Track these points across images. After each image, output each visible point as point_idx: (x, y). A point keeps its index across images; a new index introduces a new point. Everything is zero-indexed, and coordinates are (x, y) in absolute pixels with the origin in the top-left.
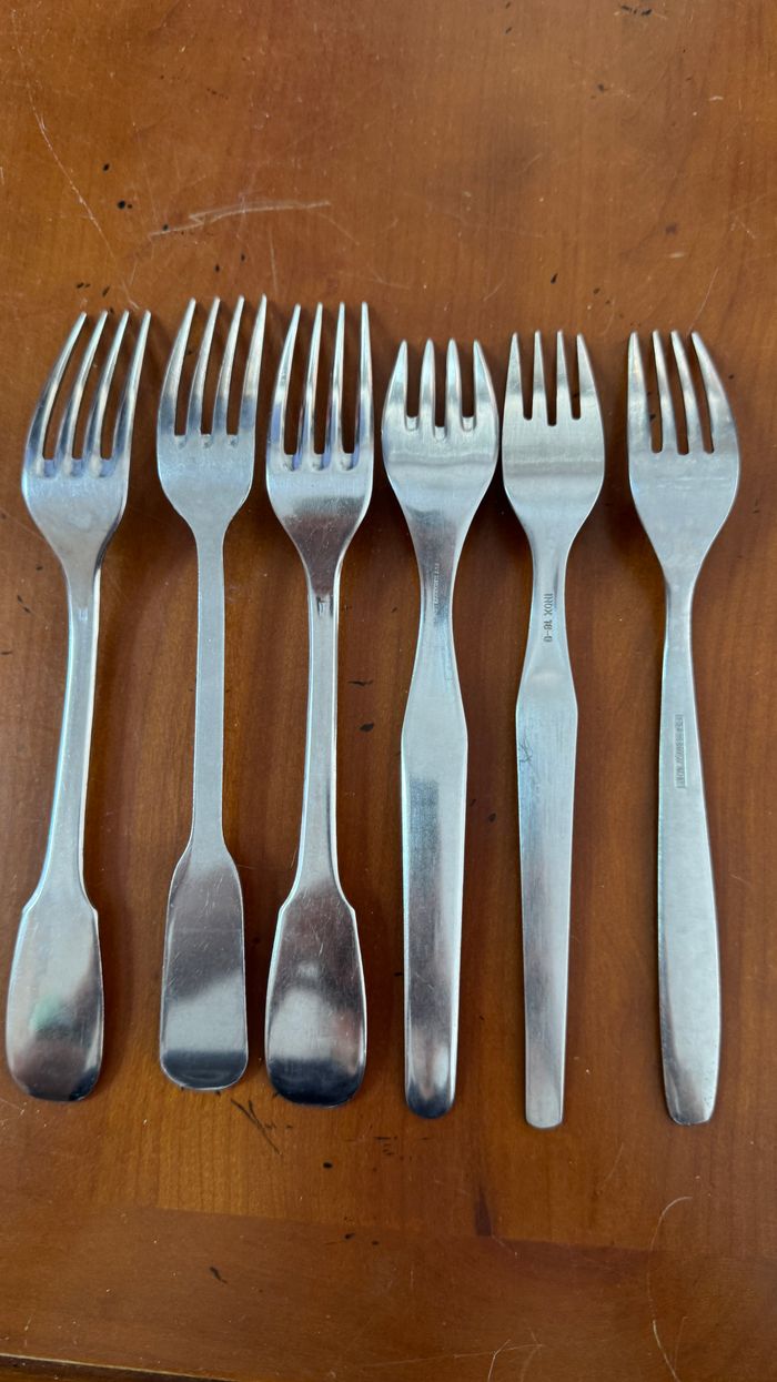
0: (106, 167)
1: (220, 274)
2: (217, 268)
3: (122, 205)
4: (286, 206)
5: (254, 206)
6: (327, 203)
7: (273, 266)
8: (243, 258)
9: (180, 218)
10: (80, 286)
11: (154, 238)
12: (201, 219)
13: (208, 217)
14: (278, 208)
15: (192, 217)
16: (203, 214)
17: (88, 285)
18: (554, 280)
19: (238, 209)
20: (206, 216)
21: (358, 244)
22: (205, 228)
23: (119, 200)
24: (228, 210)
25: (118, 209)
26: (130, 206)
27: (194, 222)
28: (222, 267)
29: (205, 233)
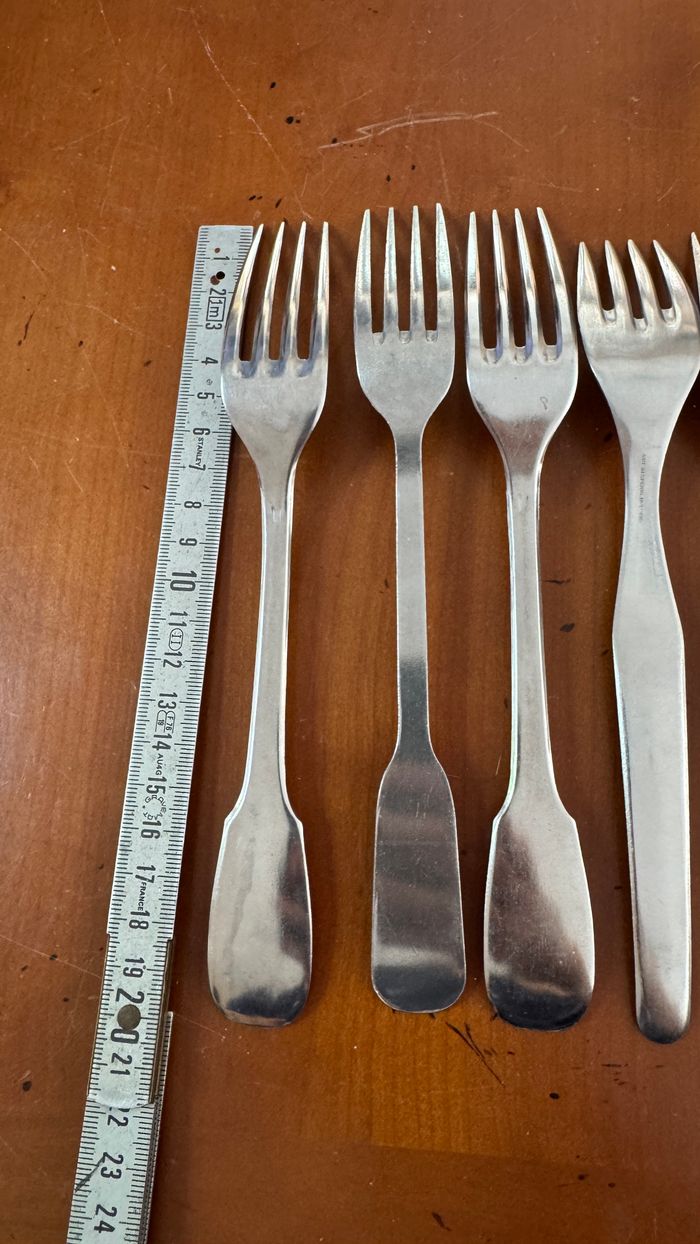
0: (273, 85)
1: (391, 184)
2: (388, 178)
3: (289, 120)
4: (454, 117)
5: (422, 118)
6: (494, 113)
8: (413, 167)
9: (349, 132)
10: (252, 199)
11: (324, 151)
12: (369, 131)
13: (377, 130)
14: (446, 119)
15: (360, 130)
16: (370, 127)
17: (261, 198)
19: (405, 121)
21: (526, 151)
22: (374, 140)
23: (287, 116)
24: (397, 123)
25: (286, 124)
26: (298, 122)
27: (364, 135)
28: (392, 177)
29: (376, 144)
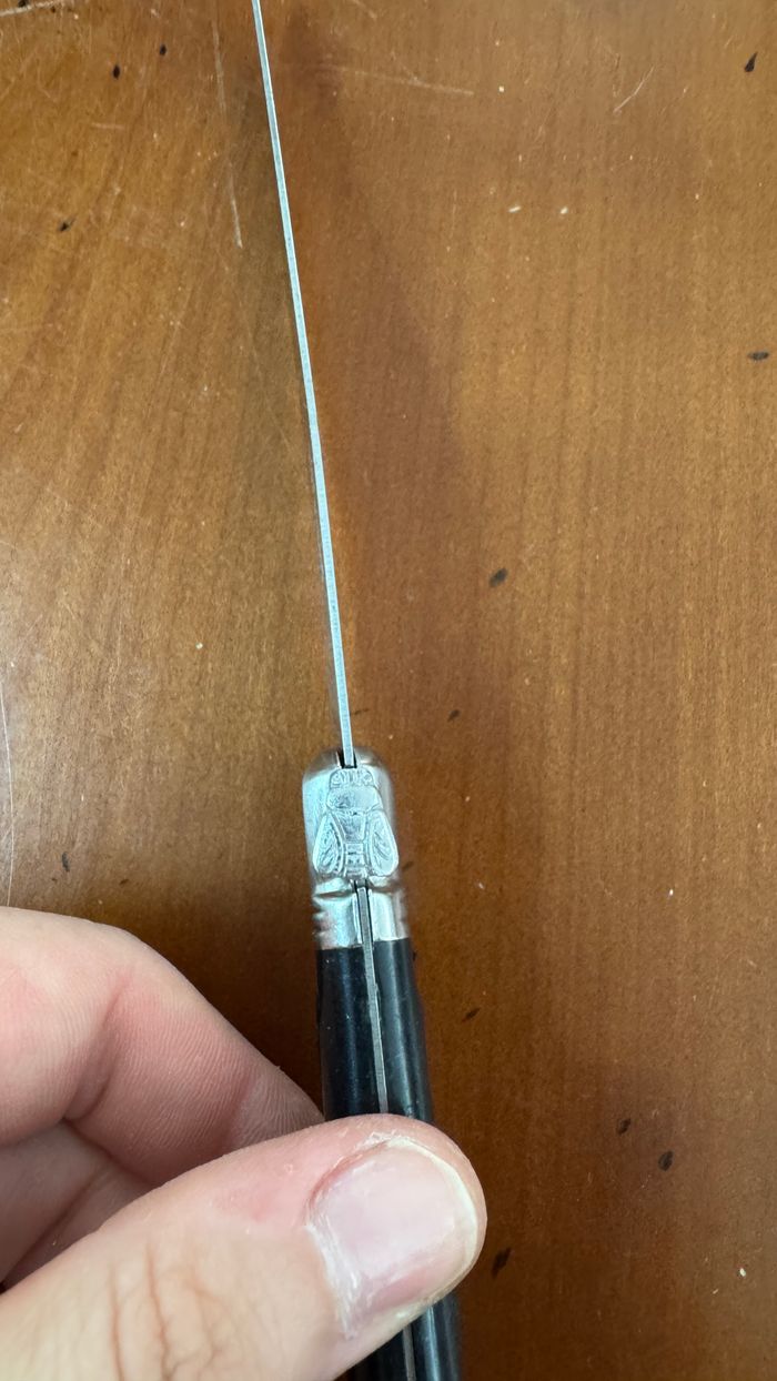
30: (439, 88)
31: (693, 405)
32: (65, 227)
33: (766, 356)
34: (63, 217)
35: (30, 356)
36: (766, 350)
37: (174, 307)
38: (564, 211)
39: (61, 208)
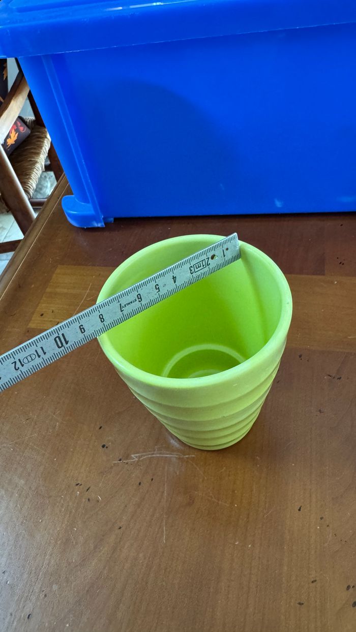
0: (101, 428)
1: (140, 486)
2: (140, 484)
3: (103, 446)
5: (160, 454)
7: (166, 485)
8: (152, 480)
9: (128, 457)
10: (77, 485)
11: (114, 464)
12: (136, 457)
13: (140, 457)
15: (133, 456)
16: (137, 455)
17: (81, 485)
18: (299, 510)
19: (153, 454)
20: (139, 456)
21: (206, 478)
22: (138, 462)
23: (103, 444)
24: (149, 454)
25: (101, 447)
26: (107, 447)
27: (133, 459)
28: (142, 483)
29: (138, 464)
30: (220, 502)
31: (283, 617)
32: (120, 528)
33: (303, 604)
34: (121, 525)
35: (104, 568)
36: (302, 602)
37: (145, 558)
38: (250, 546)
39: (120, 522)
